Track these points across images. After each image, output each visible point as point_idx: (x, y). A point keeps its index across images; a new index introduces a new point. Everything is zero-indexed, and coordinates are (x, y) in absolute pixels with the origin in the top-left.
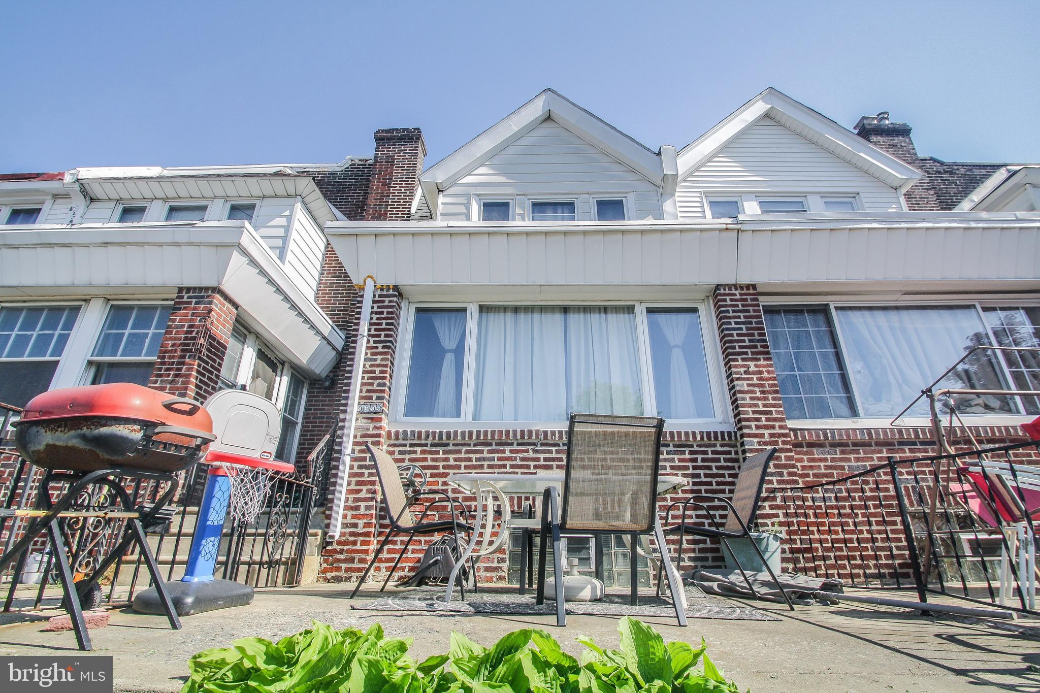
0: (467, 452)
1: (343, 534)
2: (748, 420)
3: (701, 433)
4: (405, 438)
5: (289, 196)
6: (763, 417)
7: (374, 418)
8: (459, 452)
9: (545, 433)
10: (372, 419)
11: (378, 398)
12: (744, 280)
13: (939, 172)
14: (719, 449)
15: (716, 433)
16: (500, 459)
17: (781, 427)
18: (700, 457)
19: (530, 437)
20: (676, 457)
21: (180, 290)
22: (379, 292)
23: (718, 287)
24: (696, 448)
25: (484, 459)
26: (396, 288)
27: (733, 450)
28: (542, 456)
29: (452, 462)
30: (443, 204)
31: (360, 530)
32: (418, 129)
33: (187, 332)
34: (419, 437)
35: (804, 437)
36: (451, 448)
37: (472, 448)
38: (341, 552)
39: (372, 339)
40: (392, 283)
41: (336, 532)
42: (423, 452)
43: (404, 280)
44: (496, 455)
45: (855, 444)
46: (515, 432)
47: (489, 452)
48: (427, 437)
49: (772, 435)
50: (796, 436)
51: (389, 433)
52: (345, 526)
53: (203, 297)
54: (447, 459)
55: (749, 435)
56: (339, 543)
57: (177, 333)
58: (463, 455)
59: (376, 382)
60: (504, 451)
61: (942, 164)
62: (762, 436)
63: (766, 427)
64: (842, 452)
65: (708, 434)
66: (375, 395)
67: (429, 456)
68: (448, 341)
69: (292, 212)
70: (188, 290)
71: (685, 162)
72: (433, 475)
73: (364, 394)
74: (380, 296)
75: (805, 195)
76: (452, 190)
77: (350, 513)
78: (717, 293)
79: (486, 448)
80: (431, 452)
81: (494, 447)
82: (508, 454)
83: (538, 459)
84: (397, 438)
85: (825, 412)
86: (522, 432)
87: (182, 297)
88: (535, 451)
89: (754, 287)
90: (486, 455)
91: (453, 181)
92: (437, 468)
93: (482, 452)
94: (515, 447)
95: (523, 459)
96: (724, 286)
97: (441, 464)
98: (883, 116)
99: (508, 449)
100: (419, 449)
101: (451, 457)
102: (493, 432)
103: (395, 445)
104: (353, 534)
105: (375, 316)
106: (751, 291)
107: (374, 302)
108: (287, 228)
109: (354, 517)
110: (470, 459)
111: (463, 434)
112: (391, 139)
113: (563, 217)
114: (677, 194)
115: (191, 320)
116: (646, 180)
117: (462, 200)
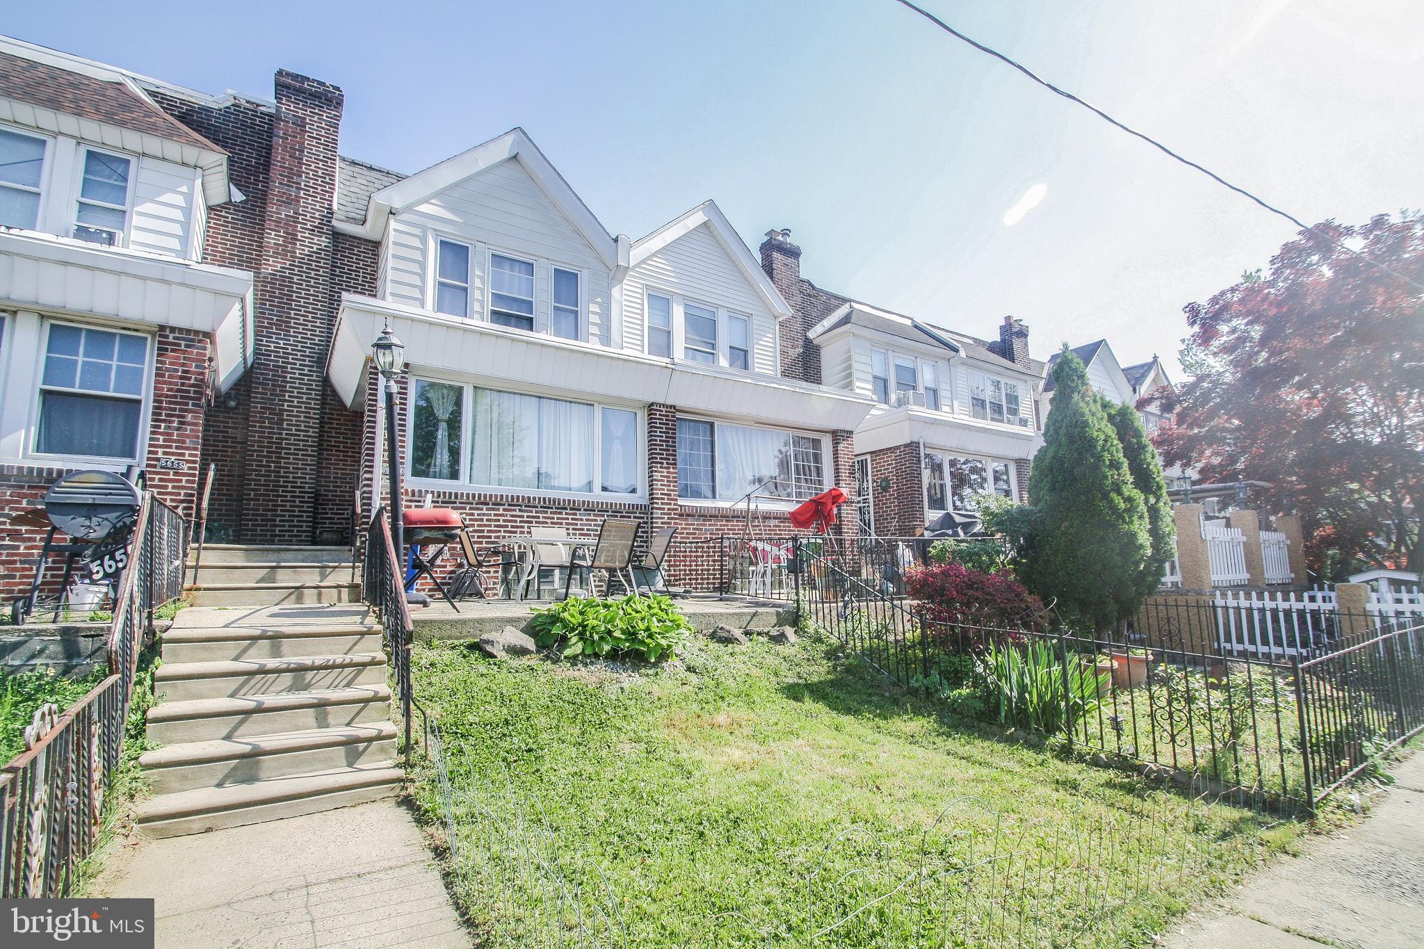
0: (471, 509)
2: (657, 499)
3: (629, 505)
4: (420, 496)
5: (183, 164)
6: (666, 497)
9: (529, 498)
12: (669, 402)
13: (810, 295)
14: (638, 515)
15: (637, 505)
16: (495, 515)
17: (674, 504)
19: (518, 500)
21: (163, 328)
23: (652, 404)
24: (625, 514)
25: (484, 515)
26: (406, 364)
27: (646, 516)
28: (525, 514)
30: (395, 230)
32: (337, 89)
33: (181, 378)
34: (433, 496)
35: (685, 510)
36: (458, 505)
37: (474, 506)
44: (493, 512)
45: (710, 516)
46: (507, 496)
47: (487, 509)
48: (439, 496)
49: (669, 509)
50: (682, 510)
51: (405, 491)
53: (193, 340)
55: (657, 509)
57: (170, 376)
60: (498, 510)
61: (814, 288)
62: (664, 509)
63: (666, 504)
64: (704, 520)
65: (633, 505)
68: (442, 412)
69: (189, 188)
70: (173, 329)
71: (636, 255)
73: (385, 458)
75: (717, 306)
76: (405, 217)
78: (651, 407)
79: (485, 507)
81: (491, 506)
82: (501, 512)
83: (523, 517)
84: (413, 495)
85: (697, 494)
86: (512, 496)
87: (167, 337)
88: (520, 511)
89: (674, 407)
90: (485, 512)
91: (409, 208)
93: (482, 509)
94: (506, 507)
95: (512, 516)
96: (657, 404)
98: (786, 232)
99: (501, 508)
102: (491, 496)
103: (411, 501)
106: (673, 410)
108: (188, 211)
110: (473, 514)
111: (468, 495)
112: (299, 91)
113: (520, 277)
114: (625, 281)
115: (183, 365)
116: (599, 258)
117: (417, 231)
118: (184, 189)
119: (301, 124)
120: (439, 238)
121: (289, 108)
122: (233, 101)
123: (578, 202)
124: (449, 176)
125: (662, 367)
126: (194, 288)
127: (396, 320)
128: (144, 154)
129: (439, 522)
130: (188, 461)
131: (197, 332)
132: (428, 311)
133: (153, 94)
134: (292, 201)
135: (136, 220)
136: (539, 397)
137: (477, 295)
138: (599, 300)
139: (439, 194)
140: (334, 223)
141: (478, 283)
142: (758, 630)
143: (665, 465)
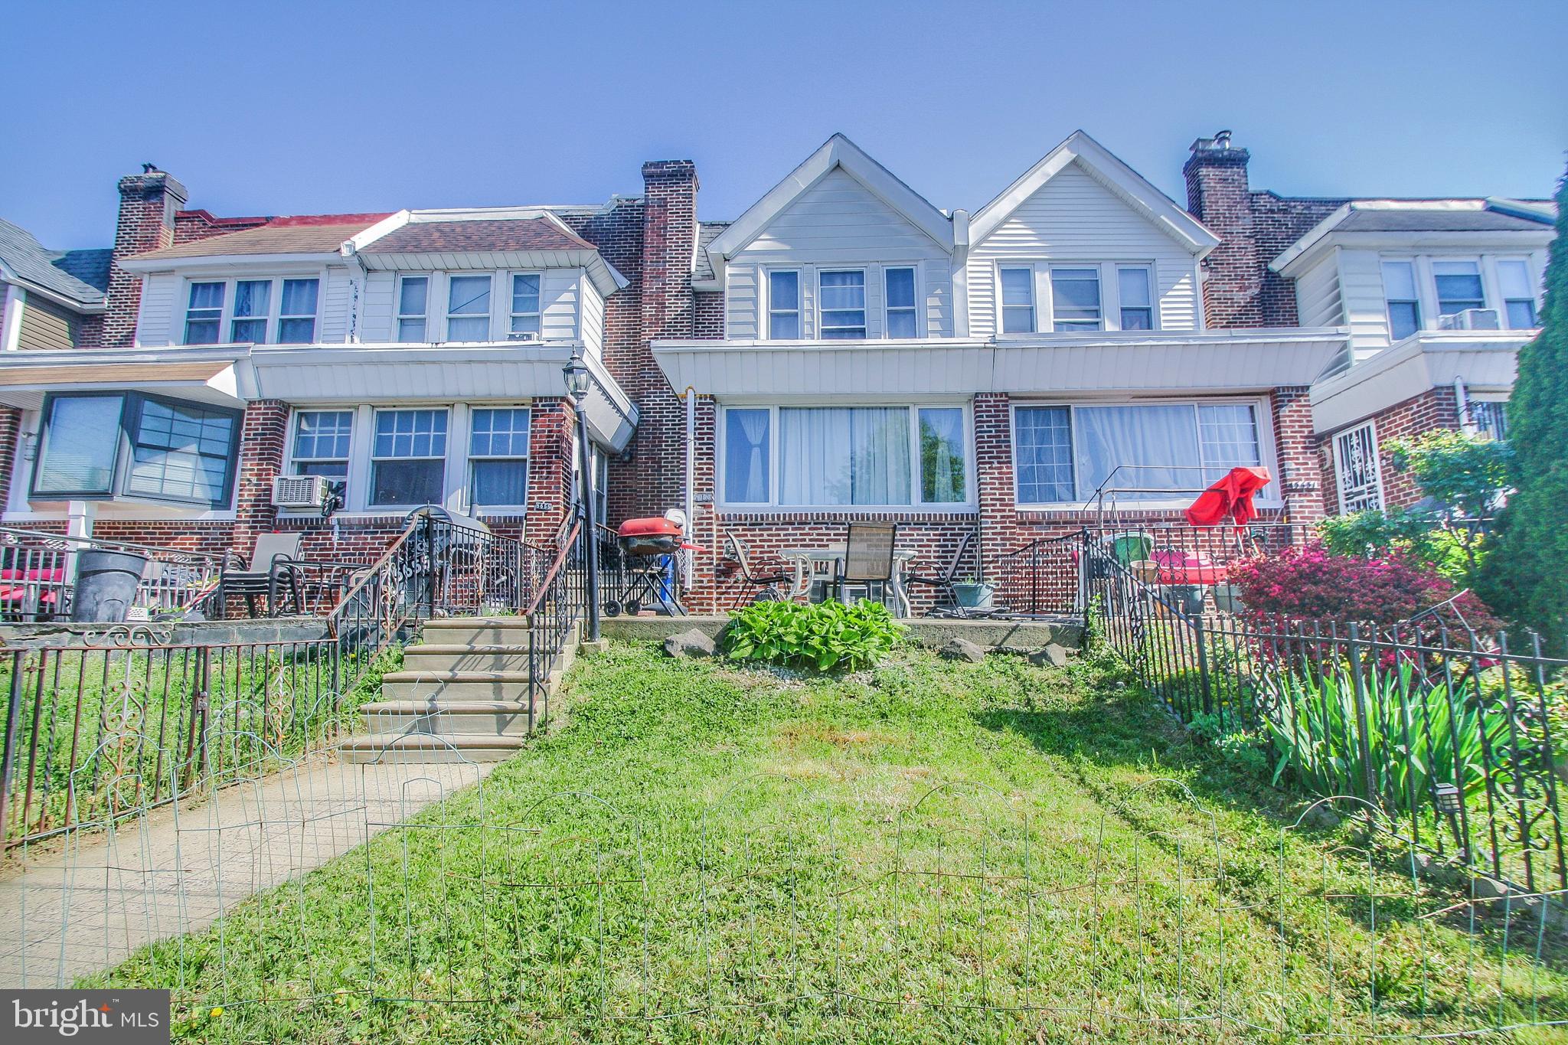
0: (777, 529)
1: (694, 588)
2: (986, 505)
3: (952, 515)
4: (729, 520)
5: (573, 267)
6: (998, 503)
7: (706, 506)
8: (771, 529)
9: (835, 515)
10: (704, 506)
11: (708, 490)
12: (999, 389)
13: (1272, 211)
14: (964, 526)
15: (962, 515)
16: (801, 534)
17: (1010, 511)
18: (949, 532)
19: (823, 518)
20: (932, 532)
21: (534, 399)
22: (698, 401)
23: (977, 395)
24: (947, 526)
25: (789, 535)
26: (712, 397)
27: (974, 527)
28: (832, 532)
29: (765, 537)
30: (730, 275)
31: (705, 584)
32: (690, 162)
33: (548, 437)
34: (740, 519)
35: (1027, 517)
36: (765, 526)
37: (780, 526)
38: (694, 599)
39: (697, 442)
40: (708, 393)
41: (689, 585)
42: (743, 530)
43: (717, 391)
44: (798, 532)
45: (1064, 523)
46: (812, 514)
47: (793, 529)
48: (746, 519)
49: (1002, 517)
50: (1022, 517)
51: (717, 515)
52: (694, 582)
53: (554, 405)
54: (762, 535)
55: (986, 517)
56: (692, 593)
57: (541, 437)
58: (774, 532)
59: (705, 477)
60: (804, 529)
61: (1278, 199)
62: (996, 517)
63: (999, 511)
64: (1055, 528)
65: (957, 515)
66: (705, 488)
67: (749, 533)
68: (754, 437)
69: (578, 286)
70: (541, 399)
71: (978, 228)
72: (752, 547)
73: (697, 487)
74: (700, 404)
75: (1099, 263)
76: (739, 260)
77: (696, 573)
78: (977, 399)
79: (790, 527)
80: (749, 530)
81: (796, 526)
82: (807, 531)
83: (829, 535)
84: (724, 520)
85: (1055, 498)
86: (818, 514)
87: (537, 406)
88: (827, 529)
89: (1006, 394)
90: (790, 531)
91: (740, 250)
92: (755, 541)
93: (788, 529)
94: (812, 525)
95: (818, 535)
96: (982, 394)
97: (758, 539)
98: (1222, 137)
99: (807, 527)
100: (740, 528)
101: (765, 533)
102: (795, 515)
103: (722, 525)
104: (701, 587)
105: (698, 422)
106: (1004, 398)
107: (696, 409)
108: (577, 304)
109: (700, 576)
110: (779, 535)
111: (773, 516)
112: (661, 175)
113: (852, 289)
114: (968, 263)
115: (549, 426)
116: (937, 246)
117: (749, 270)
118: (574, 287)
119: (663, 204)
120: (770, 271)
121: (656, 193)
122: (617, 204)
123: (904, 189)
124: (772, 207)
125: (979, 349)
126: (548, 362)
127: (697, 356)
128: (547, 267)
129: (648, 530)
130: (553, 503)
131: (556, 398)
132: (764, 340)
133: (564, 218)
134: (659, 275)
135: (545, 321)
136: (851, 409)
137: (807, 317)
138: (939, 291)
139: (767, 228)
140: (693, 284)
141: (806, 305)
142: (1019, 648)
143: (996, 465)
